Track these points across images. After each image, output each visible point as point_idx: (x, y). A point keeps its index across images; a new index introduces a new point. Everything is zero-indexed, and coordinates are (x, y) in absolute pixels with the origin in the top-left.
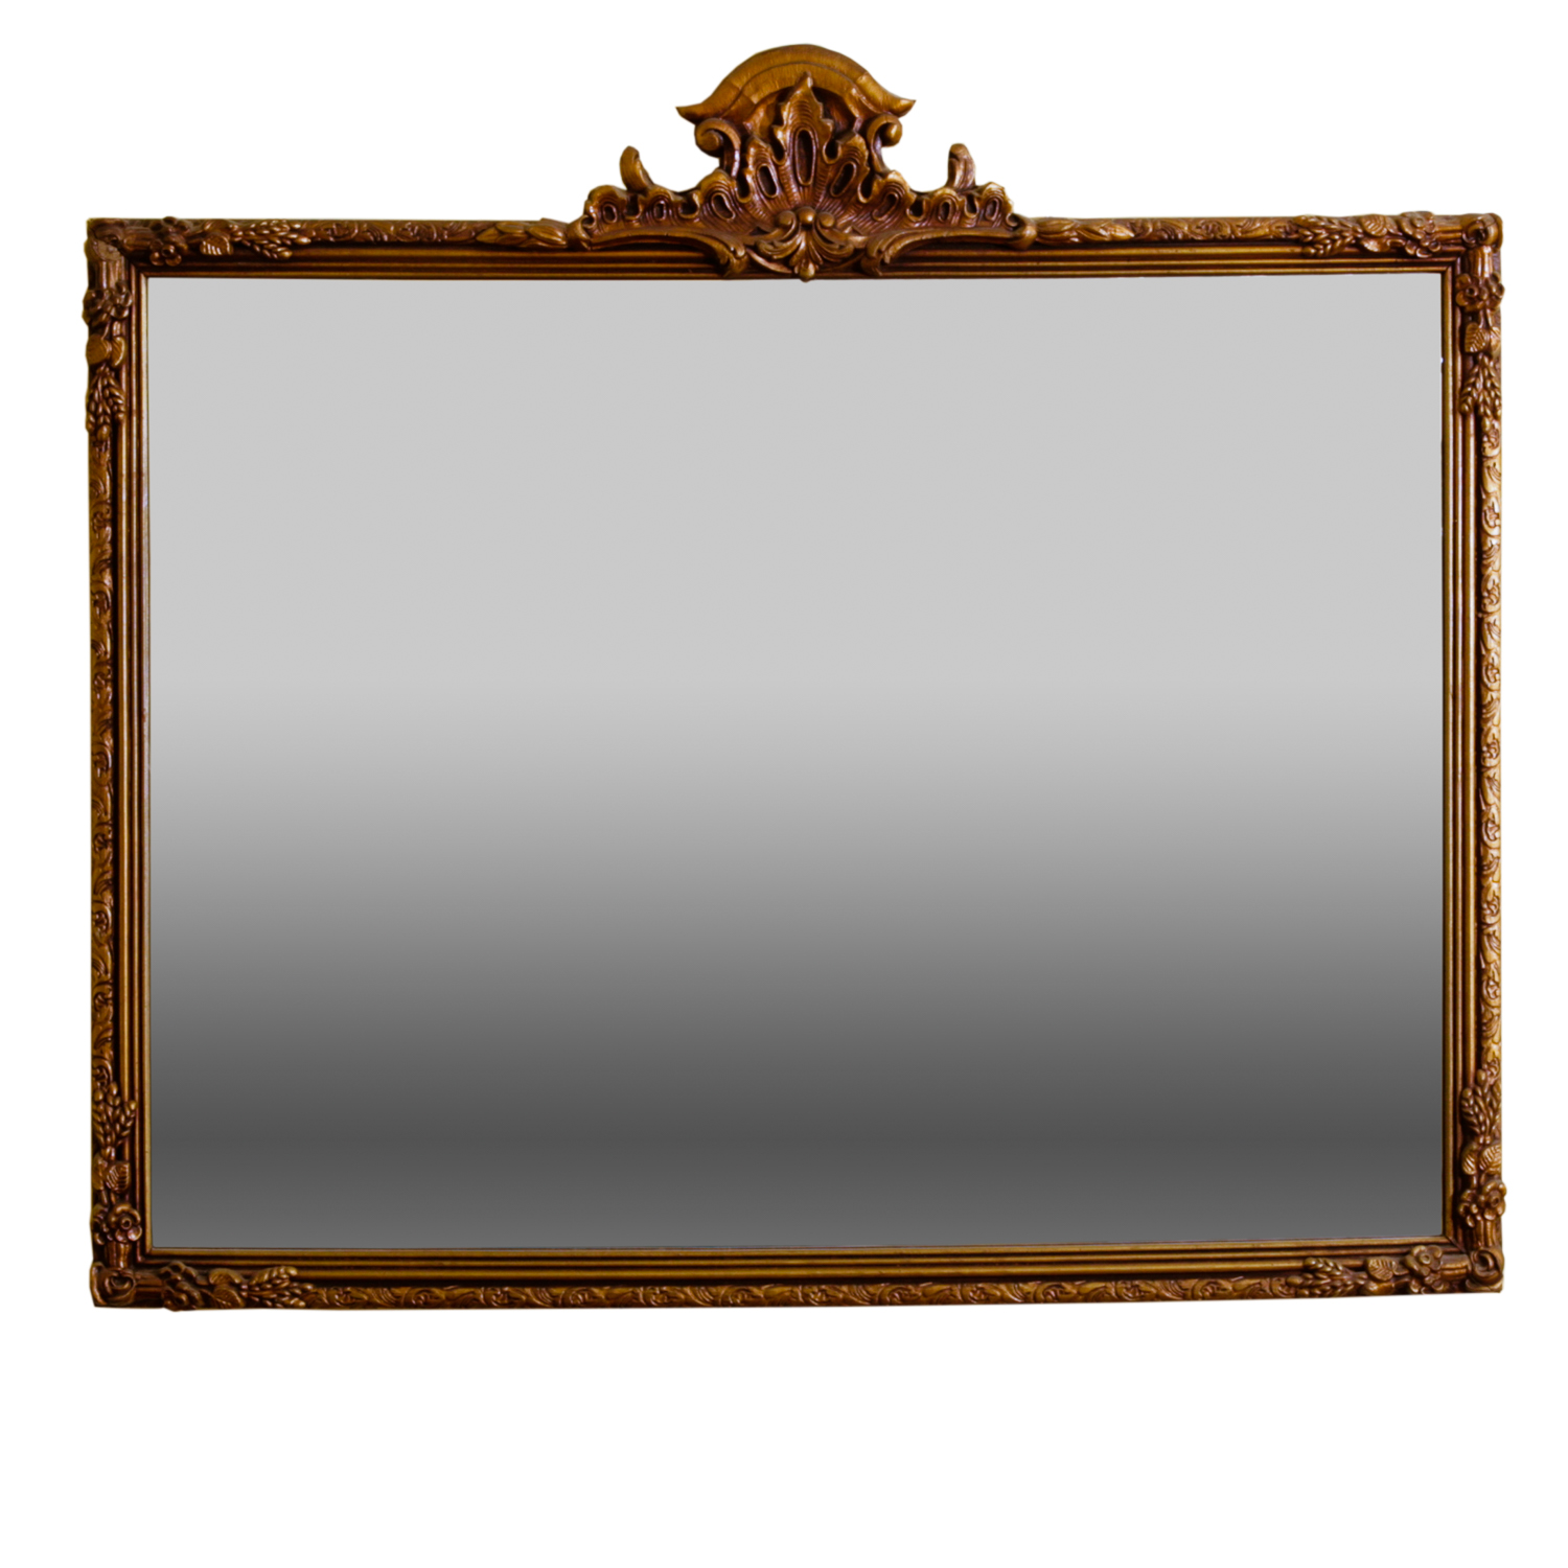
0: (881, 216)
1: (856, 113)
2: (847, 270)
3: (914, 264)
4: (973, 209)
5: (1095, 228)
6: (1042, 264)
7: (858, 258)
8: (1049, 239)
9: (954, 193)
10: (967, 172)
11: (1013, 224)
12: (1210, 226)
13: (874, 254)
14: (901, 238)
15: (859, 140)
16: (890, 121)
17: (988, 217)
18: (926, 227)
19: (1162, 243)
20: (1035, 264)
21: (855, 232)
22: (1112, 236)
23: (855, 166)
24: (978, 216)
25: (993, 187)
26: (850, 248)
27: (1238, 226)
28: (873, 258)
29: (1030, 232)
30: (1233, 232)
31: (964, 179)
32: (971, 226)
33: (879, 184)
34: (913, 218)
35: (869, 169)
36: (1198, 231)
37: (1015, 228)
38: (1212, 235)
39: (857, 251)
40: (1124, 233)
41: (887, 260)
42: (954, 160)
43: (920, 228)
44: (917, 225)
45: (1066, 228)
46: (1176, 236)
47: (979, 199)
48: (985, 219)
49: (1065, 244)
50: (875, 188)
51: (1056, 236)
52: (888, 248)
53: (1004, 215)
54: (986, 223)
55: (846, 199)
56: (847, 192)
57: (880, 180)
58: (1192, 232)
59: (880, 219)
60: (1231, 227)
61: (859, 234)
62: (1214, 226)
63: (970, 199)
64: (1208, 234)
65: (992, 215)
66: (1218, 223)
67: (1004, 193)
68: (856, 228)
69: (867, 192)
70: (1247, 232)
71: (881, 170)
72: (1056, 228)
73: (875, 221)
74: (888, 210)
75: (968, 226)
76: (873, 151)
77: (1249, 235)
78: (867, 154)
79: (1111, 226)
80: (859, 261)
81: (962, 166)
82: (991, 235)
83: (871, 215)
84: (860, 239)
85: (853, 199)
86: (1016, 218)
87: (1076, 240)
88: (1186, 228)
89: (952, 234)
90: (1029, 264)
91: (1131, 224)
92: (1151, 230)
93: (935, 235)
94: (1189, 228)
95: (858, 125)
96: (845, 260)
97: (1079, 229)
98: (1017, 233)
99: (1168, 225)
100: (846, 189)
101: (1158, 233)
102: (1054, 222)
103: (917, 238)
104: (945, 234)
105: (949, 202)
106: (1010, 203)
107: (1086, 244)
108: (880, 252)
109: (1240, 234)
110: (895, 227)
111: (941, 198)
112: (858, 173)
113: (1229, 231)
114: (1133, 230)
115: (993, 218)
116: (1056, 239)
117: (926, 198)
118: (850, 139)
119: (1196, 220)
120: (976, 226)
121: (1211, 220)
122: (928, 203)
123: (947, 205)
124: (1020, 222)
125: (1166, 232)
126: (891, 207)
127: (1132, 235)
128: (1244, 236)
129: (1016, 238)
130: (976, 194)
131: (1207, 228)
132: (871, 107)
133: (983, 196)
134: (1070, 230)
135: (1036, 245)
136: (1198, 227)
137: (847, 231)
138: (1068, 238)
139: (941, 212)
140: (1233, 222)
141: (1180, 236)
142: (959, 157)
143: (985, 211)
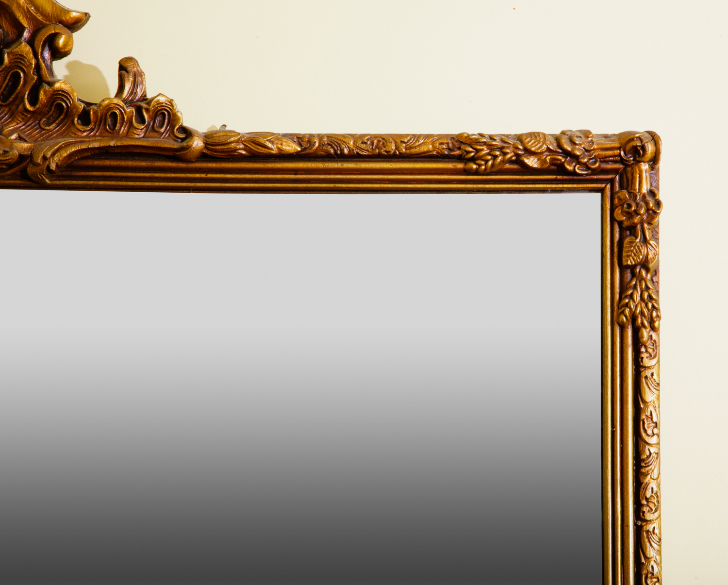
0: (49, 125)
1: (24, 23)
2: (13, 176)
3: (82, 173)
4: (142, 120)
5: (262, 140)
6: (210, 176)
7: (24, 164)
8: (216, 151)
9: (122, 104)
10: (135, 84)
11: (182, 136)
12: (375, 142)
13: (39, 161)
14: (68, 145)
15: (25, 48)
16: (57, 31)
17: (157, 129)
18: (94, 135)
19: (328, 157)
20: (203, 176)
21: (20, 138)
22: (279, 149)
23: (22, 75)
24: (147, 127)
25: (162, 99)
26: (16, 153)
27: (403, 142)
28: (39, 165)
29: (197, 144)
30: (397, 148)
31: (133, 92)
32: (139, 136)
33: (45, 92)
34: (80, 127)
35: (36, 77)
36: (363, 146)
37: (183, 140)
38: (377, 151)
39: (22, 157)
40: (292, 147)
41: (53, 166)
42: (124, 72)
43: (87, 136)
44: (85, 134)
45: (232, 139)
46: (342, 150)
47: (147, 110)
48: (153, 129)
49: (231, 156)
50: (42, 96)
51: (222, 147)
52: (53, 155)
53: (173, 127)
54: (155, 134)
55: (14, 107)
56: (15, 99)
57: (47, 87)
58: (357, 147)
59: (47, 128)
60: (396, 142)
61: (26, 141)
62: (379, 141)
63: (139, 110)
64: (372, 149)
65: (161, 127)
66: (383, 139)
67: (172, 105)
68: (22, 136)
69: (34, 100)
70: (411, 148)
71: (50, 79)
72: (222, 140)
73: (44, 129)
74: (57, 119)
75: (137, 136)
76: (41, 61)
77: (413, 151)
78: (33, 62)
79: (278, 139)
80: (25, 168)
81: (131, 79)
82: (159, 145)
83: (39, 123)
84: (26, 145)
85: (21, 107)
86: (184, 130)
87: (244, 152)
88: (352, 143)
89: (119, 144)
90: (197, 175)
91: (299, 139)
92: (317, 145)
93: (102, 145)
94: (354, 143)
95: (26, 34)
96: (10, 166)
97: (245, 141)
98: (185, 144)
99: (334, 140)
100: (13, 96)
101: (324, 148)
102: (221, 134)
103: (84, 146)
104: (112, 144)
105: (117, 112)
106: (179, 114)
107: (253, 156)
108: (45, 158)
109: (404, 150)
110: (62, 135)
111: (109, 108)
112: (25, 82)
113: (394, 148)
114: (301, 145)
115: (162, 130)
116: (222, 151)
117: (93, 107)
118: (17, 47)
119: (362, 136)
120: (143, 137)
121: (376, 136)
122: (95, 113)
123: (114, 115)
124: (188, 133)
125: (332, 147)
126: (59, 116)
127: (299, 149)
128: (408, 151)
129: (183, 149)
130: (144, 105)
131: (372, 143)
132: (40, 18)
133: (151, 108)
134: (237, 142)
135: (203, 157)
136: (363, 143)
137: (14, 137)
138: (235, 150)
139: (109, 121)
140: (398, 139)
141: (346, 151)
142: (129, 69)
143: (154, 122)
